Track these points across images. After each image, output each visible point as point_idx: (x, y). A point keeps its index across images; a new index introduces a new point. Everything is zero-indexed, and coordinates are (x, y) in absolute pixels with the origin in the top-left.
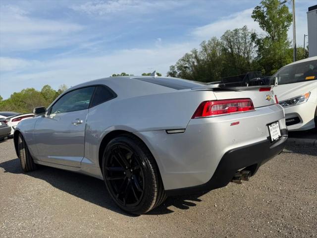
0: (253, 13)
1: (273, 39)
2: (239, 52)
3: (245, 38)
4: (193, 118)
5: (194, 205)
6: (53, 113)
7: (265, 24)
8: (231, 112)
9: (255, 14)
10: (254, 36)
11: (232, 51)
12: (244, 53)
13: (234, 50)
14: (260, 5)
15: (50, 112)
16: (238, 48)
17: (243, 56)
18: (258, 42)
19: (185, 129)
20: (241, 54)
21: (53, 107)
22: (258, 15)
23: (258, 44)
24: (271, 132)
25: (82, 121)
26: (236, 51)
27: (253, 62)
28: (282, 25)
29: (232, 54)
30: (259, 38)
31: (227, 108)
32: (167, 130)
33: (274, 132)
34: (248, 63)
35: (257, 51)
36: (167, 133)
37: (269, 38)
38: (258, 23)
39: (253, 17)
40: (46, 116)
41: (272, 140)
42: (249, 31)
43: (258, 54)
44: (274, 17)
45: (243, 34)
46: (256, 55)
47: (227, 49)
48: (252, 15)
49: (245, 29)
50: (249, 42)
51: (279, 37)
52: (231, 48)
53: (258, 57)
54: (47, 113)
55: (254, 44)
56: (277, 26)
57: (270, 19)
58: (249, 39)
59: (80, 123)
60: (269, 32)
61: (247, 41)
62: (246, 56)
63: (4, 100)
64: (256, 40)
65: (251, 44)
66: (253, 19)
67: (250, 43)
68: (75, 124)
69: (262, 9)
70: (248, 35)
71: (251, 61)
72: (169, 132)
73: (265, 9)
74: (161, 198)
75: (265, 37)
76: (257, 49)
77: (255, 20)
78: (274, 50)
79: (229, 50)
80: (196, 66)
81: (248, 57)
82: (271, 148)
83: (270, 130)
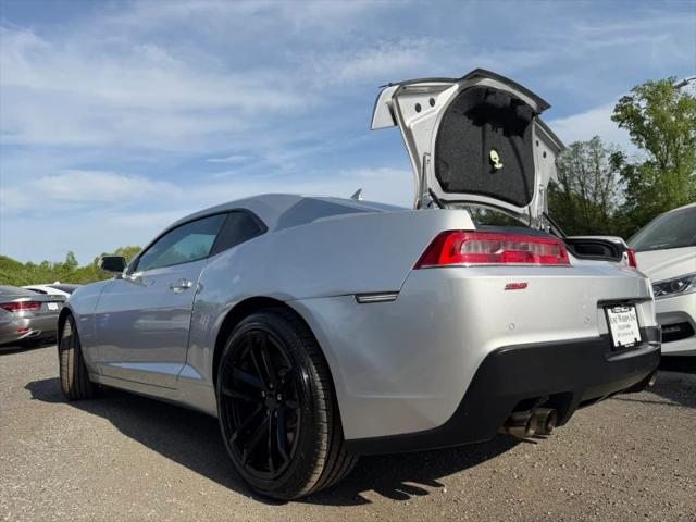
0: (616, 110)
1: (663, 167)
2: (583, 191)
3: (597, 162)
4: (418, 266)
5: (424, 493)
6: (141, 270)
7: (643, 135)
8: (510, 261)
9: (619, 113)
10: (617, 159)
11: (567, 189)
12: (595, 195)
13: (572, 187)
14: (630, 95)
15: (134, 269)
16: (582, 185)
17: (592, 200)
18: (628, 172)
19: (397, 292)
20: (588, 196)
21: (142, 259)
22: (626, 115)
23: (626, 177)
24: (612, 326)
25: (189, 284)
26: (575, 190)
27: (618, 215)
28: (682, 136)
29: (566, 196)
30: (631, 163)
31: (500, 252)
32: (358, 295)
33: (620, 328)
34: (605, 216)
35: (626, 191)
36: (359, 302)
37: (654, 165)
38: (628, 131)
39: (615, 118)
40: (124, 276)
41: (616, 345)
42: (605, 147)
43: (627, 198)
44: (664, 119)
45: (591, 154)
46: (623, 201)
47: (556, 186)
48: (614, 114)
49: (595, 143)
50: (605, 171)
51: (677, 162)
52: (564, 182)
53: (626, 204)
54: (126, 269)
55: (618, 176)
56: (672, 137)
57: (655, 123)
58: (606, 163)
59: (186, 288)
60: (655, 152)
61: (601, 168)
62: (600, 201)
63: (79, 267)
64: (622, 167)
65: (610, 175)
66: (616, 124)
67: (608, 172)
68: (176, 290)
69: (637, 102)
70: (603, 156)
71: (611, 214)
72: (362, 299)
73: (644, 103)
74: (338, 466)
75: (644, 161)
76: (625, 186)
77: (620, 126)
78: (666, 191)
79: (561, 186)
80: (485, 217)
81: (604, 203)
82: (610, 360)
83: (612, 320)
